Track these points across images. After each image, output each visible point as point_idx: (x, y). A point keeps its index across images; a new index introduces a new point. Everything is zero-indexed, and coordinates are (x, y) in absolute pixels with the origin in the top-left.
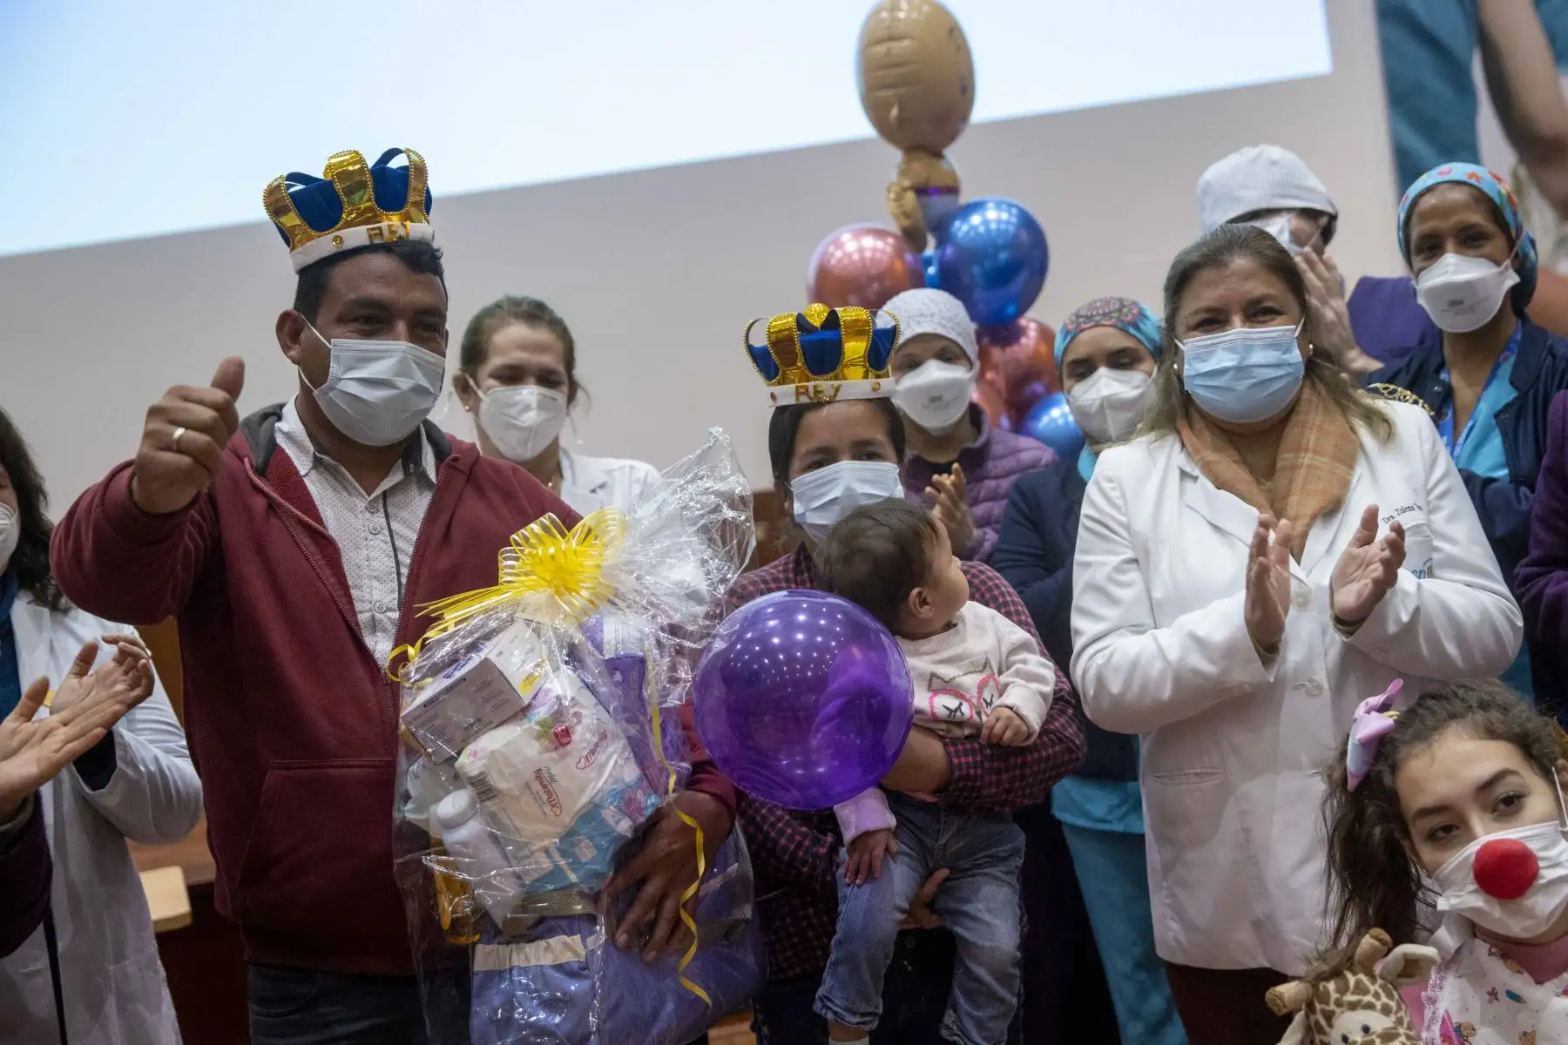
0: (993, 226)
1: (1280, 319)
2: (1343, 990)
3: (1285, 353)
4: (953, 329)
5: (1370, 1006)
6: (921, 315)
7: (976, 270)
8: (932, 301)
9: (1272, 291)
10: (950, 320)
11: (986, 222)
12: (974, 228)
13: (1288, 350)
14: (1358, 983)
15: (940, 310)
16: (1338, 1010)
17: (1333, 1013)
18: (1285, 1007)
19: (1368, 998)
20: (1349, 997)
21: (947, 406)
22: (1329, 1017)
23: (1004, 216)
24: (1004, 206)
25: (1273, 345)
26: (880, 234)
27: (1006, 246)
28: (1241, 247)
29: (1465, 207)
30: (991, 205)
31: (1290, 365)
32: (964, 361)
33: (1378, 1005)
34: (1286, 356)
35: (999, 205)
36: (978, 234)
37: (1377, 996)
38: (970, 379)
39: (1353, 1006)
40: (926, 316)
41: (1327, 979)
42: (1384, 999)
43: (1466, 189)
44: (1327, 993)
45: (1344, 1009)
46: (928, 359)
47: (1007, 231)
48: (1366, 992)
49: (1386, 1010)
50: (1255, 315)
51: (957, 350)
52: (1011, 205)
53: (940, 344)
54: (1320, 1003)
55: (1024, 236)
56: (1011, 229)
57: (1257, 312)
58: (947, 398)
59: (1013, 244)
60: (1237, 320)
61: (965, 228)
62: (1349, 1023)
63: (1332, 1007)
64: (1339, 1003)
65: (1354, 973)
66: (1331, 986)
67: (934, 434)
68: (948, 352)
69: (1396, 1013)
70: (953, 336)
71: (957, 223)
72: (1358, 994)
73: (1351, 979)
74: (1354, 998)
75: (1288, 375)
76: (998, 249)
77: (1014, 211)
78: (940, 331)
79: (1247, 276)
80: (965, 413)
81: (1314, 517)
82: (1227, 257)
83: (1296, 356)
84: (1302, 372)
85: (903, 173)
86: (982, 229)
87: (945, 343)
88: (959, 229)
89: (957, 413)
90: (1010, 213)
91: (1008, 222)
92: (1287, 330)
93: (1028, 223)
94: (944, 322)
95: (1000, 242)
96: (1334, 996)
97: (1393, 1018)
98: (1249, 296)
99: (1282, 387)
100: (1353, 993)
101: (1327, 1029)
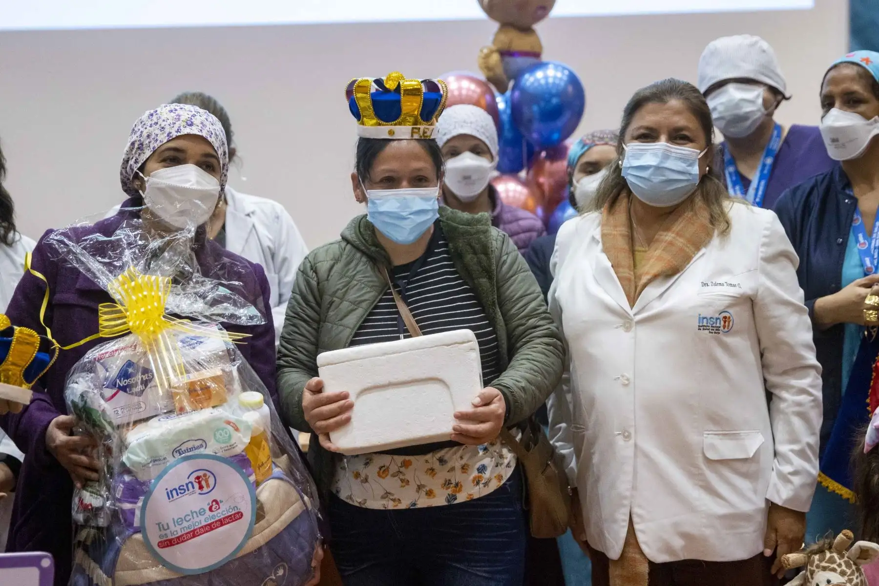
0: (551, 80)
1: (691, 144)
2: (821, 561)
3: (689, 166)
4: (484, 133)
5: (834, 570)
6: (465, 122)
7: (535, 108)
8: (472, 114)
9: (691, 125)
10: (482, 127)
11: (546, 78)
12: (537, 80)
13: (691, 165)
14: (831, 558)
15: (477, 121)
16: (816, 570)
17: (814, 571)
18: (789, 565)
19: (835, 566)
20: (824, 564)
21: (473, 183)
22: (812, 573)
23: (559, 75)
24: (560, 68)
25: (683, 159)
26: (472, 80)
27: (558, 95)
28: (677, 94)
29: (852, 79)
30: (551, 66)
31: (690, 174)
32: (488, 155)
33: (839, 570)
34: (689, 168)
35: (556, 67)
36: (540, 85)
37: (840, 565)
38: (491, 168)
39: (824, 569)
40: (467, 123)
41: (816, 553)
42: (844, 567)
43: (855, 68)
44: (814, 561)
45: (820, 570)
46: (464, 151)
47: (558, 85)
48: (834, 562)
49: (843, 573)
50: (675, 138)
51: (485, 149)
52: (564, 68)
53: (473, 143)
54: (810, 566)
55: (570, 89)
56: (562, 84)
57: (677, 136)
58: (474, 178)
59: (561, 94)
60: (663, 138)
61: (532, 79)
62: (821, 577)
63: (814, 568)
64: (818, 567)
65: (831, 552)
66: (817, 557)
67: (463, 201)
68: (478, 148)
69: (848, 576)
70: (483, 138)
71: (527, 76)
72: (828, 563)
73: (828, 555)
74: (827, 565)
75: (687, 180)
76: (553, 95)
77: (566, 72)
78: (475, 133)
79: (678, 112)
80: (485, 190)
81: (655, 277)
82: (667, 98)
83: (695, 170)
84: (697, 182)
85: (495, 41)
86: (543, 82)
87: (476, 142)
88: (527, 80)
89: (479, 188)
90: (563, 74)
91: (561, 79)
92: (693, 152)
93: (574, 80)
94: (478, 128)
95: (554, 91)
96: (816, 562)
97: (846, 578)
98: (676, 125)
99: (682, 187)
100: (826, 562)
101: (810, 580)
